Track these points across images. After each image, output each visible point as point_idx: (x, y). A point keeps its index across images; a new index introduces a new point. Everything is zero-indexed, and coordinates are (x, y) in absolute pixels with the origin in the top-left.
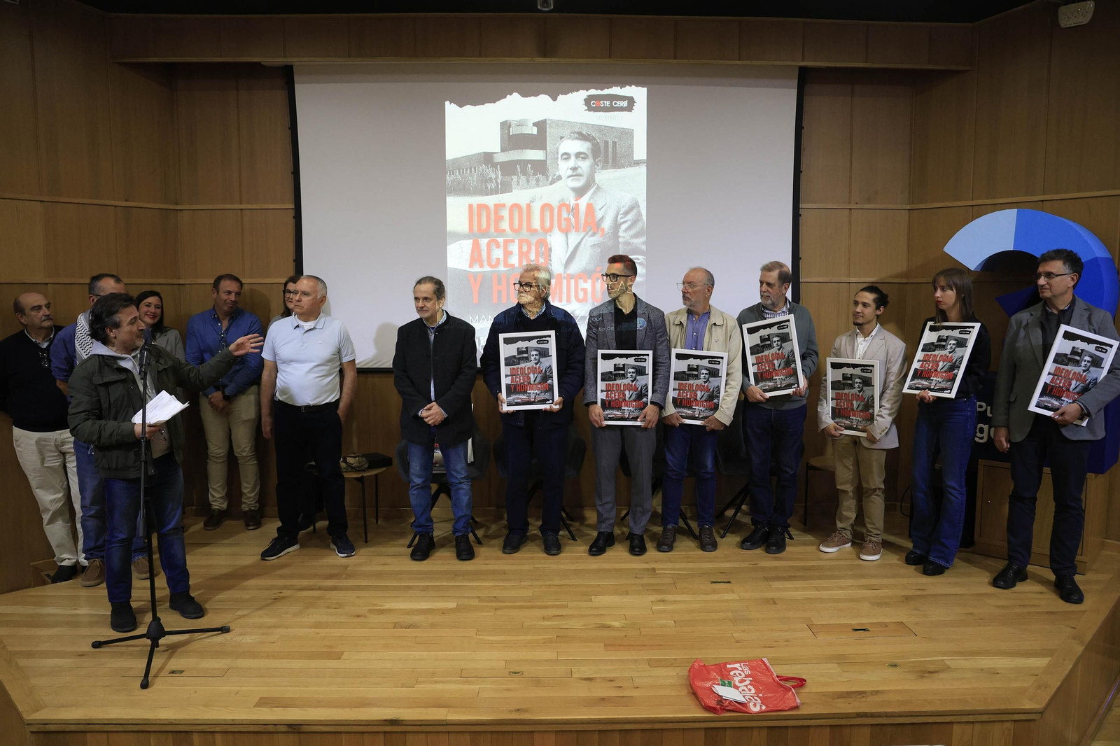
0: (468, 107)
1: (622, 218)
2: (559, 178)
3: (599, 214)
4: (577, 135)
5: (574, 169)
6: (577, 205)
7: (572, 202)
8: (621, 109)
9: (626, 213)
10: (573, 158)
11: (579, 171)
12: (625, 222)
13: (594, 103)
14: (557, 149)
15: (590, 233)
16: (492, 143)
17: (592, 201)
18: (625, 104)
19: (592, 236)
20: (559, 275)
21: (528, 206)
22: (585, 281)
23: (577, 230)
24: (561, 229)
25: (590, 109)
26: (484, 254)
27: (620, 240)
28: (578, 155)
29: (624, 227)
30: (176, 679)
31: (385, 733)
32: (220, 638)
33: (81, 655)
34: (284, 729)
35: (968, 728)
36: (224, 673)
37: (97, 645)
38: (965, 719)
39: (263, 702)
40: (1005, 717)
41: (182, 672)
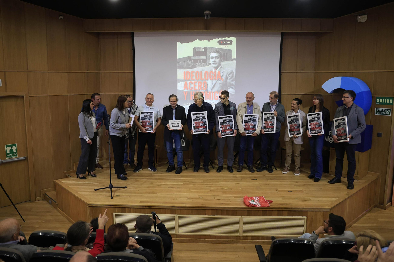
0: (184, 44)
1: (228, 76)
2: (210, 64)
3: (222, 74)
4: (215, 52)
5: (214, 61)
6: (215, 72)
7: (214, 71)
8: (229, 44)
9: (230, 74)
10: (214, 58)
11: (216, 62)
12: (229, 77)
13: (220, 42)
14: (210, 55)
15: (219, 80)
16: (191, 54)
17: (219, 71)
18: (230, 42)
19: (220, 80)
20: (210, 92)
21: (201, 72)
22: (218, 94)
23: (215, 79)
24: (211, 79)
25: (219, 44)
26: (188, 86)
27: (228, 82)
28: (216, 57)
29: (229, 78)
30: (118, 197)
31: (171, 209)
32: (125, 189)
33: (93, 192)
34: (147, 207)
35: (312, 212)
36: (130, 196)
37: (96, 190)
38: (311, 210)
39: (141, 202)
40: (321, 210)
41: (119, 196)
